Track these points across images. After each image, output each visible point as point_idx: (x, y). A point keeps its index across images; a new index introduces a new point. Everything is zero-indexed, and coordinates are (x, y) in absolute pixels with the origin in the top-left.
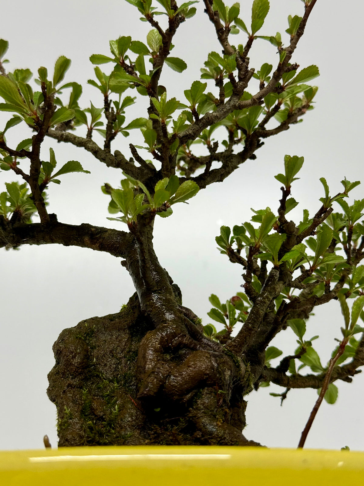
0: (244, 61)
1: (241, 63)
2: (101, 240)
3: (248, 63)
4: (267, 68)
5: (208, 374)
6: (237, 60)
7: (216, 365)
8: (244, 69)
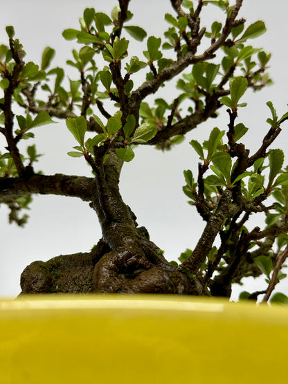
0: (195, 20)
1: (192, 22)
2: (71, 185)
3: (199, 23)
4: (216, 26)
5: (159, 287)
6: (188, 20)
7: (167, 278)
8: (196, 27)
